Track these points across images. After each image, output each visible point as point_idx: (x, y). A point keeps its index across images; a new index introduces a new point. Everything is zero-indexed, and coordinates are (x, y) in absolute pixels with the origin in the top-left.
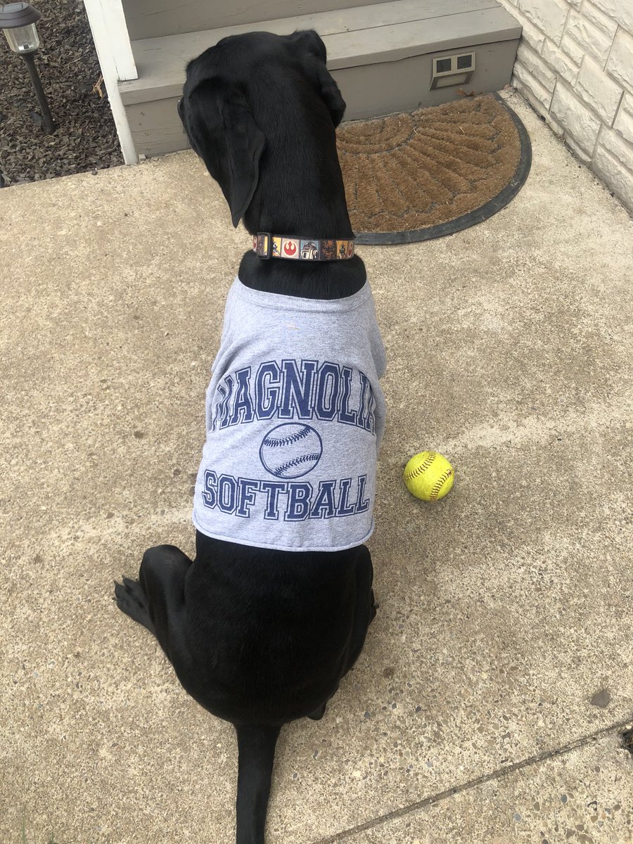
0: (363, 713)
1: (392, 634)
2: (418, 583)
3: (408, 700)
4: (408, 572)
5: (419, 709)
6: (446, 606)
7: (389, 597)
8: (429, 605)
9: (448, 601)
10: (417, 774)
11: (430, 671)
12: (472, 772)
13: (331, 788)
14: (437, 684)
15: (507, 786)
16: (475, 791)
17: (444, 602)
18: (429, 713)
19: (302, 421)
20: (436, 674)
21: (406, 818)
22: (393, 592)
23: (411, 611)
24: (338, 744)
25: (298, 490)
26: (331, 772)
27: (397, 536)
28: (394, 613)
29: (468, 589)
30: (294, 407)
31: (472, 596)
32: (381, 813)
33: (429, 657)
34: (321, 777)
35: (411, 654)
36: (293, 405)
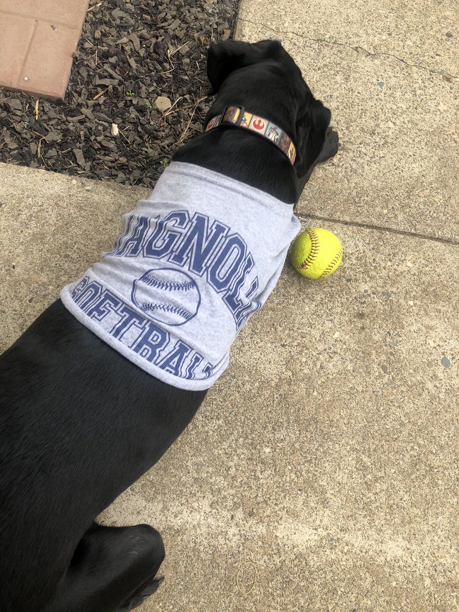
0: (391, 298)
1: (345, 343)
2: (302, 374)
3: (354, 290)
4: (307, 389)
5: (348, 280)
6: (287, 343)
7: (334, 375)
8: (302, 351)
9: (283, 346)
10: (368, 244)
11: (327, 301)
12: (330, 226)
13: (430, 266)
14: (325, 290)
15: (311, 208)
16: (334, 216)
17: (287, 347)
18: (342, 274)
19: (189, 273)
20: (323, 296)
21: (387, 225)
22: (328, 378)
23: (320, 354)
24: (417, 288)
25: (155, 332)
26: (427, 274)
27: (299, 431)
28: (335, 359)
29: (259, 347)
30: (190, 256)
31: (259, 340)
32: (402, 236)
33: (322, 311)
34: (435, 275)
35: (336, 321)
36: (189, 255)
